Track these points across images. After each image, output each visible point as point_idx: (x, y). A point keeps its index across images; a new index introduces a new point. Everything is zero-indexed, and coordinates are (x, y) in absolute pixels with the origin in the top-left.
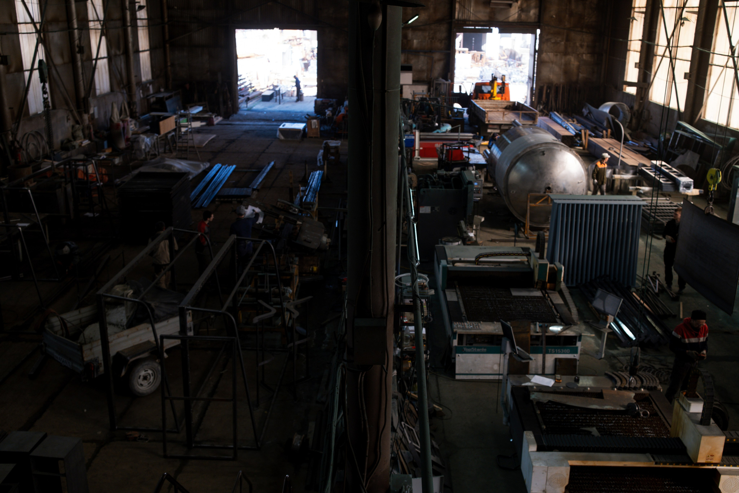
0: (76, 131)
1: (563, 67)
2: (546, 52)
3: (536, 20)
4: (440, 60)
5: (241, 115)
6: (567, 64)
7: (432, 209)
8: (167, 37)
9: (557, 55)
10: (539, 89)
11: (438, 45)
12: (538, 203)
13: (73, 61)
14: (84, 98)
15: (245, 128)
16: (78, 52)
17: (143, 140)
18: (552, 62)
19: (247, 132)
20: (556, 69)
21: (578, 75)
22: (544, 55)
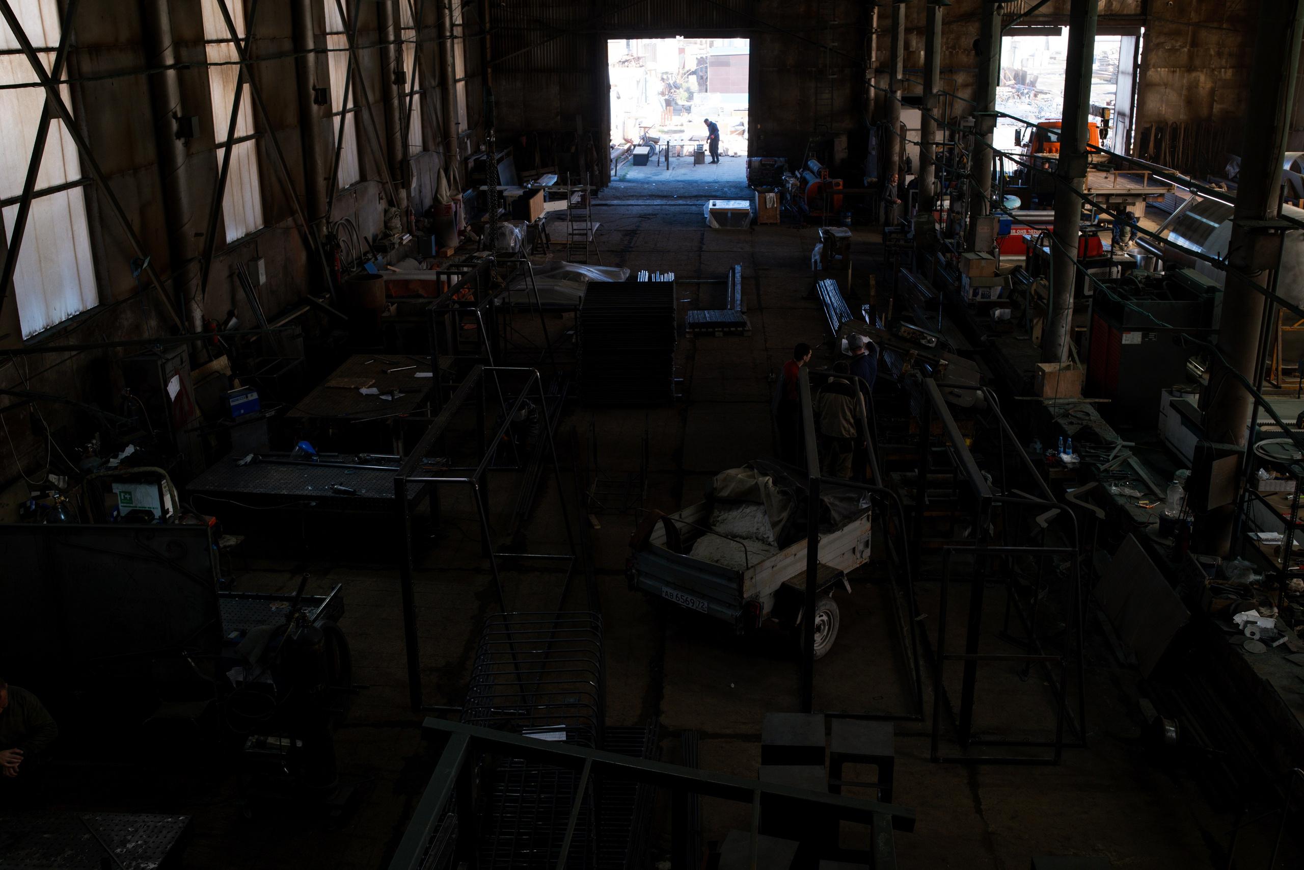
0: (392, 218)
1: (1184, 92)
2: (1154, 67)
3: (1139, 10)
4: (965, 86)
5: (616, 189)
6: (1192, 87)
7: (1143, 337)
8: (489, 57)
9: (1174, 72)
10: (1142, 133)
11: (964, 59)
12: (1296, 326)
13: (386, 97)
14: (402, 162)
15: (635, 210)
16: (395, 83)
17: (512, 233)
18: (1166, 85)
19: (644, 217)
20: (1173, 96)
21: (1211, 107)
22: (1151, 73)
